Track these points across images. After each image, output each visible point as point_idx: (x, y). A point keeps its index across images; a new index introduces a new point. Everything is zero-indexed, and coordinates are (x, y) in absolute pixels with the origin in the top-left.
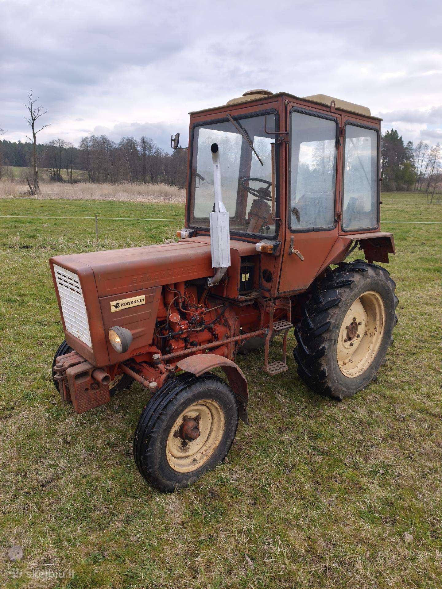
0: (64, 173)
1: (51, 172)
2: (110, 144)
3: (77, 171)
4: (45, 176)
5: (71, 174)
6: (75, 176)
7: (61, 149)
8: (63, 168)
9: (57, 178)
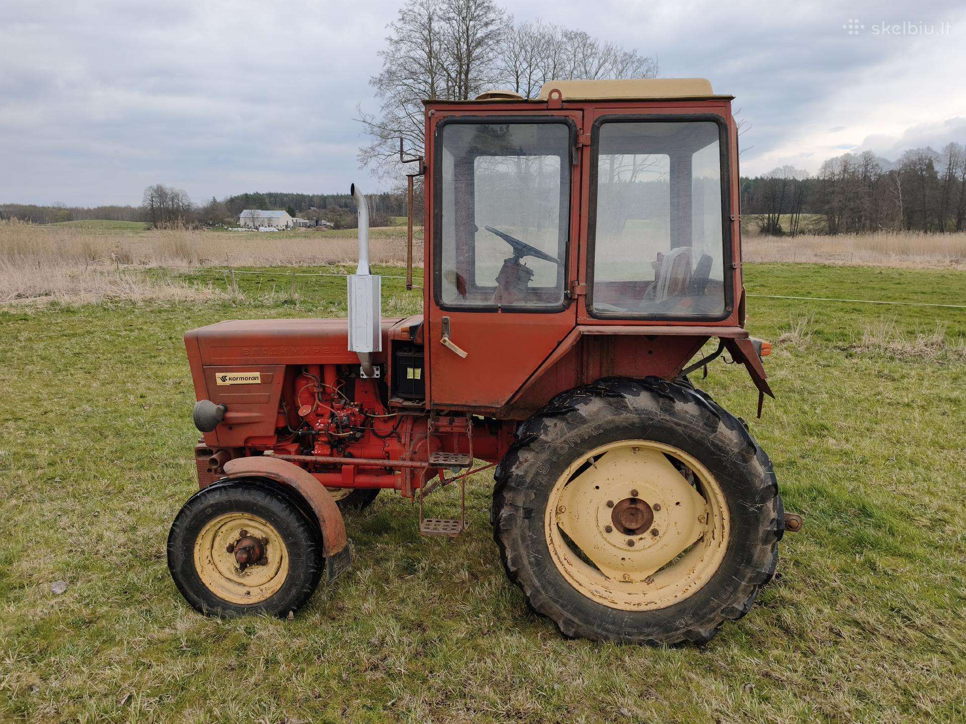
0: (784, 221)
1: (762, 219)
2: (877, 165)
3: (809, 215)
4: (752, 227)
5: (797, 222)
6: (802, 224)
7: (785, 183)
8: (785, 213)
9: (773, 230)
